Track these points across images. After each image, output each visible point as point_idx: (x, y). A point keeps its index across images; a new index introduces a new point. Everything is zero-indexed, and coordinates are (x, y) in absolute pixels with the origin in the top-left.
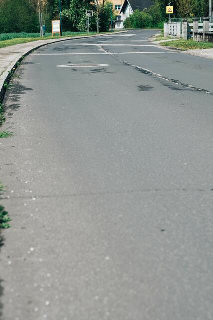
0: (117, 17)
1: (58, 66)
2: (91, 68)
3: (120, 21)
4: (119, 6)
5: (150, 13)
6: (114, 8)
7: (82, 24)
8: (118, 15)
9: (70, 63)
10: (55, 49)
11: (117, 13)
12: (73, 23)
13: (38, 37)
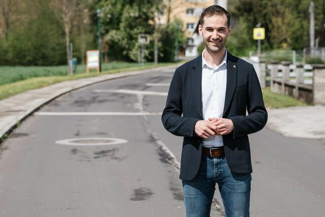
0: (189, 39)
1: (58, 142)
2: (99, 147)
3: (192, 46)
4: (192, 24)
5: (235, 35)
6: (185, 26)
7: (137, 50)
8: (190, 36)
9: (77, 135)
10: (77, 102)
11: (189, 33)
12: (123, 49)
13: (66, 74)
